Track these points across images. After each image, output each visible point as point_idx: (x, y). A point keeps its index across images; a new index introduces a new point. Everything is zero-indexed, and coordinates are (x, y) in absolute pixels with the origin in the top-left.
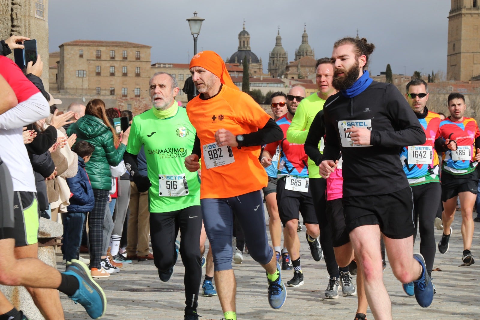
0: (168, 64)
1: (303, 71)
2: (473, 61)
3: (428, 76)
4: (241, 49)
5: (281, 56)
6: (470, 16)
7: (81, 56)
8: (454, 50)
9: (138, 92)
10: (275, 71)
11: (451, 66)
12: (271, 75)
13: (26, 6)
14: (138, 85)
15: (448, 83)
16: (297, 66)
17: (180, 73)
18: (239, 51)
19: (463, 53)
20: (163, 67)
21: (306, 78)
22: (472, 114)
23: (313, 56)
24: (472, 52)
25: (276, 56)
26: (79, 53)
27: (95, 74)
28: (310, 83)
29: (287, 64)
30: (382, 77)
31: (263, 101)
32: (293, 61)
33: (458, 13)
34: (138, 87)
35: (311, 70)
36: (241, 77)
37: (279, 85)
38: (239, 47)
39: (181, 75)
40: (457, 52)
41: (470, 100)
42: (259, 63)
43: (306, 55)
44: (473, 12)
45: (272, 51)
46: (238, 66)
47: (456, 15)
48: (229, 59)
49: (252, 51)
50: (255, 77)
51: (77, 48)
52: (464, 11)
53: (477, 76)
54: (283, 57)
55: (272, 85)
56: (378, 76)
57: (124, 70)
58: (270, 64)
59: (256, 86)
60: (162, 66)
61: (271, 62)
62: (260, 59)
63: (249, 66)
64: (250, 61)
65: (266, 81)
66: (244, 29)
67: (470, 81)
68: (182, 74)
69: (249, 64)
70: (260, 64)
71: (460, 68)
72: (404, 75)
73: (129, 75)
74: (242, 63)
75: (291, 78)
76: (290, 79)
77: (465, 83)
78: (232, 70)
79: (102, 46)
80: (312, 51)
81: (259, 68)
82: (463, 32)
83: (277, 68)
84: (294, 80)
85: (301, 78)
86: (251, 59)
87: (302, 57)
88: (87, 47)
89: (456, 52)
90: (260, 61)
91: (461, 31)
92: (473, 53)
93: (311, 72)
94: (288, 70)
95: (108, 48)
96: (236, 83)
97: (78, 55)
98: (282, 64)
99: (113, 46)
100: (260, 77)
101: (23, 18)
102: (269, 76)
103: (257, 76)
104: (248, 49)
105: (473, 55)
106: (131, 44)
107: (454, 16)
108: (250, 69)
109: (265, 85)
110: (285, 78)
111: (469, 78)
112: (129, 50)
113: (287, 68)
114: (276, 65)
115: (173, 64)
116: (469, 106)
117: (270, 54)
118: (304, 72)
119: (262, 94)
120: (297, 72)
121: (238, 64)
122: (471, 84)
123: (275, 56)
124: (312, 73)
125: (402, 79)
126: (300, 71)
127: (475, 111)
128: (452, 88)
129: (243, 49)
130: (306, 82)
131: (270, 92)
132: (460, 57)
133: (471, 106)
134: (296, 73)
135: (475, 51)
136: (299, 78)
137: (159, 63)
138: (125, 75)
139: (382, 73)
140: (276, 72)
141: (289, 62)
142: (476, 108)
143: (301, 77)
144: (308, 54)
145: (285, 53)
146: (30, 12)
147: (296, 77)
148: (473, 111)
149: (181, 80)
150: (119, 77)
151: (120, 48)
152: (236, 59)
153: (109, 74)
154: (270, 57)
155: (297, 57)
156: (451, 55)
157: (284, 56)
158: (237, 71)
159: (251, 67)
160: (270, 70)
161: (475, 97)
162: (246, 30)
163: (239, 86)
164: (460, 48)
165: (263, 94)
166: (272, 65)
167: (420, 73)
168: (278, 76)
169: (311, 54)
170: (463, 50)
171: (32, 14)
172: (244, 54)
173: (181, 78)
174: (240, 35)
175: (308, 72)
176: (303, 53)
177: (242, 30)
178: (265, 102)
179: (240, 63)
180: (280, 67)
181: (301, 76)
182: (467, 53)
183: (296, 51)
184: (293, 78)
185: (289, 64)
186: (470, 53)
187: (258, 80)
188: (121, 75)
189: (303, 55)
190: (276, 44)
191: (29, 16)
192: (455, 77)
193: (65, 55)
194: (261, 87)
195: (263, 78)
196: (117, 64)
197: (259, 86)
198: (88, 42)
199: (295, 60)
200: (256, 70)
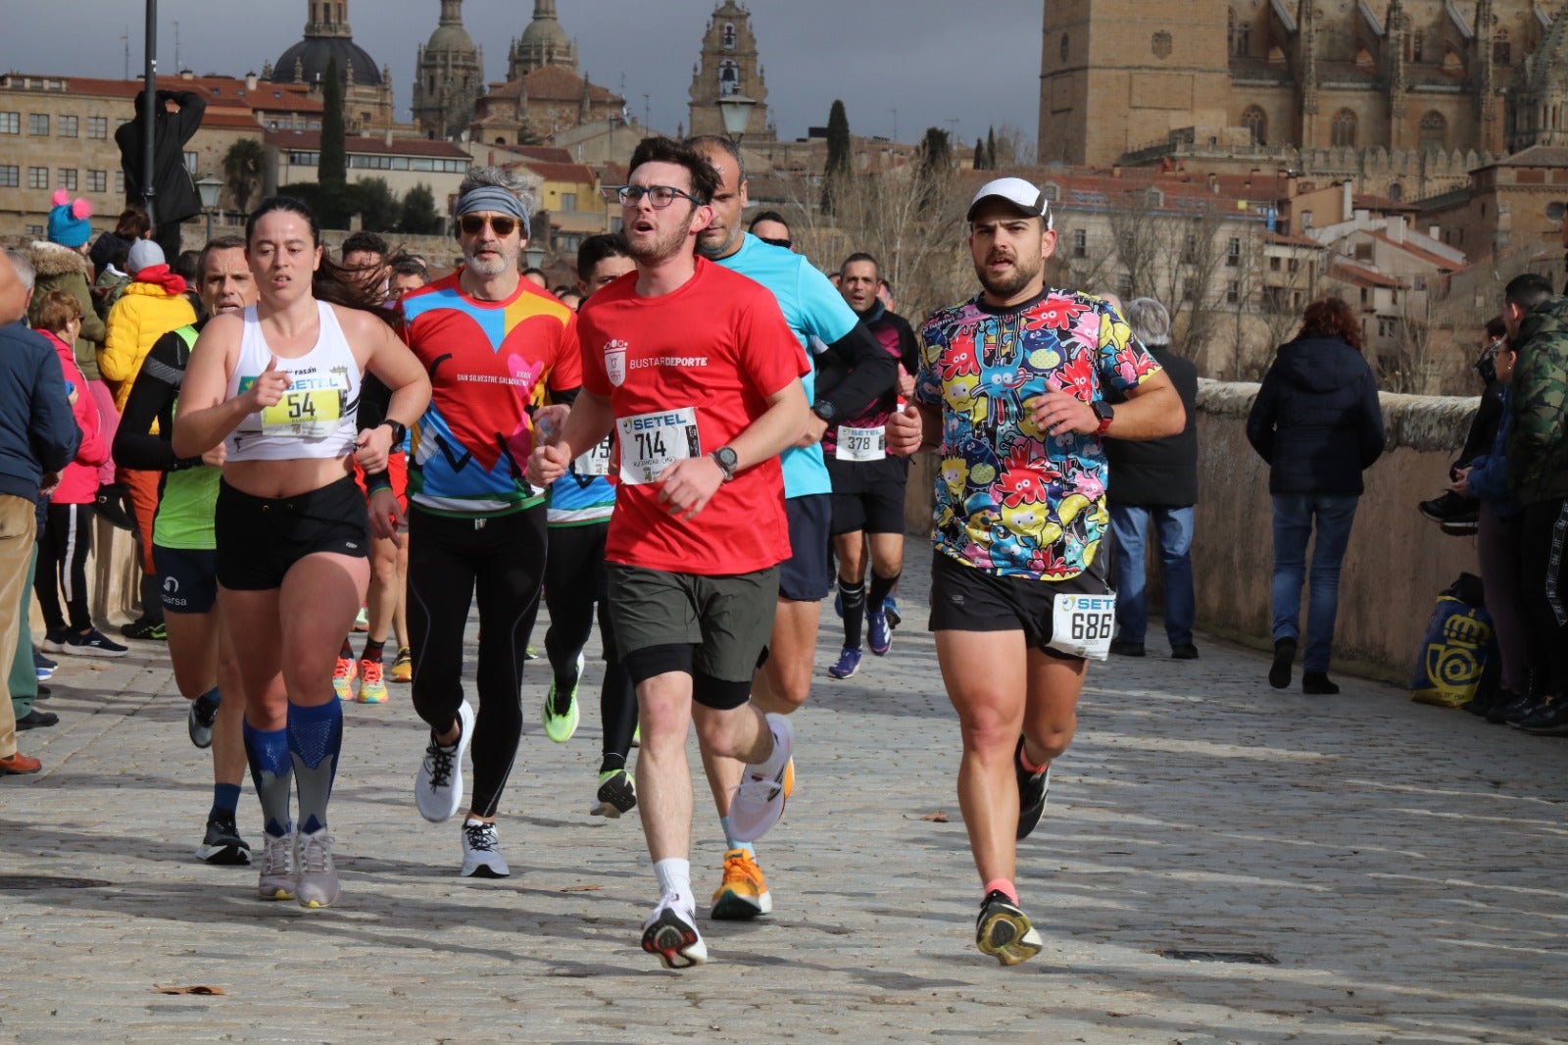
0: (51, 79)
1: (540, 118)
2: (1130, 98)
3: (974, 145)
4: (316, 34)
5: (460, 62)
8: (1064, 57)
10: (437, 113)
11: (1054, 112)
12: (421, 130)
15: (1041, 170)
16: (516, 101)
17: (93, 114)
18: (307, 38)
19: (1095, 67)
20: (33, 90)
21: (546, 144)
22: (1123, 281)
23: (573, 64)
24: (1124, 63)
25: (442, 62)
28: (560, 160)
29: (481, 90)
30: (814, 147)
31: (393, 221)
32: (504, 80)
35: (565, 115)
36: (315, 132)
37: (450, 166)
38: (310, 28)
39: (97, 118)
40: (1075, 65)
41: (1114, 231)
42: (380, 86)
43: (549, 61)
45: (426, 42)
46: (303, 93)
48: (273, 67)
49: (355, 41)
50: (366, 135)
53: (1142, 149)
54: (464, 67)
55: (428, 165)
56: (799, 140)
58: (418, 89)
59: (369, 168)
60: (28, 83)
61: (425, 83)
62: (386, 71)
63: (345, 94)
64: (350, 77)
65: (405, 149)
67: (1115, 166)
68: (102, 115)
69: (345, 86)
70: (385, 90)
71: (1083, 119)
72: (891, 141)
74: (320, 83)
75: (493, 142)
76: (491, 145)
77: (1104, 171)
78: (282, 108)
80: (568, 47)
81: (381, 104)
83: (445, 103)
84: (504, 148)
85: (529, 143)
86: (350, 71)
87: (533, 66)
89: (1072, 63)
90: (385, 77)
92: (1128, 68)
93: (567, 121)
94: (485, 114)
96: (297, 155)
98: (463, 90)
100: (385, 136)
102: (417, 133)
103: (372, 130)
104: (341, 33)
105: (1130, 76)
108: (348, 104)
109: (402, 164)
110: (471, 140)
111: (1114, 156)
113: (482, 105)
114: (442, 94)
115: (67, 80)
116: (1111, 253)
117: (420, 53)
118: (541, 121)
119: (389, 196)
120: (517, 119)
121: (307, 87)
122: (1121, 176)
123: (439, 60)
124: (569, 125)
125: (884, 155)
126: (528, 116)
127: (1133, 273)
128: (1054, 188)
129: (323, 34)
130: (547, 159)
131: (420, 187)
132: (1085, 80)
133: (1117, 252)
134: (512, 122)
135: (1137, 64)
136: (521, 140)
137: (15, 72)
139: (815, 132)
140: (441, 119)
141: (486, 83)
142: (1135, 261)
143: (529, 140)
144: (556, 57)
145: (473, 53)
147: (511, 139)
148: (1125, 271)
149: (96, 138)
152: (299, 68)
154: (421, 66)
155: (517, 66)
156: (1053, 74)
157: (469, 64)
158: (301, 113)
159: (353, 98)
160: (418, 111)
161: (1132, 223)
163: (310, 164)
164: (1085, 50)
165: (393, 193)
166: (426, 94)
167: (947, 134)
168: (448, 134)
169: (567, 59)
170: (1094, 56)
172: (325, 52)
173: (96, 131)
175: (554, 123)
176: (538, 53)
178: (400, 225)
179: (314, 83)
180: (456, 102)
181: (530, 136)
182: (1111, 68)
183: (513, 47)
184: (500, 140)
185: (487, 91)
186: (1116, 68)
187: (377, 146)
189: (538, 61)
190: (443, 17)
192: (1065, 152)
194: (389, 169)
195: (394, 137)
197: (379, 168)
199: (511, 77)
200: (369, 109)
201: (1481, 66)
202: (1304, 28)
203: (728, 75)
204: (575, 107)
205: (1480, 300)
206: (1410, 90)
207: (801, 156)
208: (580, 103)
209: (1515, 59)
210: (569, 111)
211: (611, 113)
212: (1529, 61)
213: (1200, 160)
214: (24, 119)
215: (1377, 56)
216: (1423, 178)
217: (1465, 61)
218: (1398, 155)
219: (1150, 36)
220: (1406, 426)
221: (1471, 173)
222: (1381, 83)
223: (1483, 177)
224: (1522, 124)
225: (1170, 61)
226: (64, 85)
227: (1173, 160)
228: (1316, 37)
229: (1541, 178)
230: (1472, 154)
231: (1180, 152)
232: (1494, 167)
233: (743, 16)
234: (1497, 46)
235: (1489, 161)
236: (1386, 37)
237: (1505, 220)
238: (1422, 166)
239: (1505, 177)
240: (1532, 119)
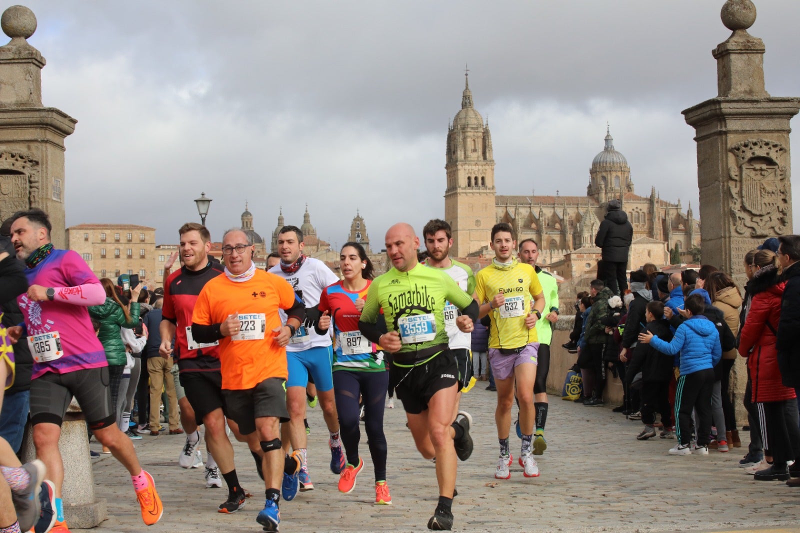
0: (173, 246)
2: (470, 238)
6: (465, 195)
7: (86, 239)
9: (143, 273)
13: (43, 189)
14: (143, 266)
19: (460, 230)
23: (315, 235)
26: (84, 236)
27: (100, 257)
33: (454, 192)
34: (142, 269)
35: (313, 249)
42: (262, 243)
43: (309, 234)
44: (467, 191)
45: (274, 230)
47: (453, 194)
49: (255, 231)
50: (259, 257)
51: (82, 232)
52: (459, 190)
53: (474, 252)
57: (129, 253)
58: (272, 244)
60: (166, 247)
62: (263, 239)
66: (246, 209)
67: (467, 257)
70: (264, 244)
73: (134, 257)
77: (464, 258)
79: (106, 229)
80: (314, 230)
81: (263, 248)
82: (459, 211)
88: (92, 231)
90: (263, 241)
91: (457, 209)
92: (469, 230)
95: (113, 231)
97: (83, 239)
99: (118, 229)
101: (40, 201)
103: (260, 255)
104: (251, 229)
105: (470, 232)
106: (135, 226)
107: (450, 195)
111: (466, 255)
112: (134, 232)
117: (272, 233)
122: (469, 260)
124: (314, 252)
135: (471, 229)
137: (163, 244)
138: (130, 257)
139: (383, 251)
144: (310, 233)
146: (47, 194)
150: (124, 259)
151: (124, 231)
153: (114, 257)
154: (273, 237)
162: (249, 211)
164: (457, 226)
166: (275, 245)
169: (313, 233)
170: (459, 227)
171: (49, 197)
174: (243, 216)
175: (311, 251)
177: (245, 211)
182: (464, 230)
186: (466, 230)
188: (125, 257)
189: (305, 235)
191: (47, 199)
193: (71, 239)
196: (121, 247)
198: (93, 225)
200: (259, 250)
201: (565, 226)
202: (517, 217)
203: (358, 236)
204: (316, 247)
205: (569, 291)
206: (546, 233)
207: (379, 258)
208: (317, 245)
209: (574, 225)
210: (315, 248)
211: (327, 247)
212: (578, 225)
213: (490, 254)
214: (166, 257)
215: (537, 225)
216: (551, 258)
217: (561, 225)
218: (544, 251)
219: (474, 221)
220: (557, 324)
221: (565, 256)
222: (539, 232)
223: (568, 257)
224: (577, 242)
225: (481, 227)
226: (176, 247)
227: (482, 255)
228: (520, 220)
229: (583, 257)
230: (564, 251)
231: (484, 252)
232: (570, 254)
233: (362, 220)
234: (569, 221)
235: (569, 252)
236: (539, 219)
237: (574, 268)
238: (551, 254)
239: (573, 256)
240: (580, 241)
